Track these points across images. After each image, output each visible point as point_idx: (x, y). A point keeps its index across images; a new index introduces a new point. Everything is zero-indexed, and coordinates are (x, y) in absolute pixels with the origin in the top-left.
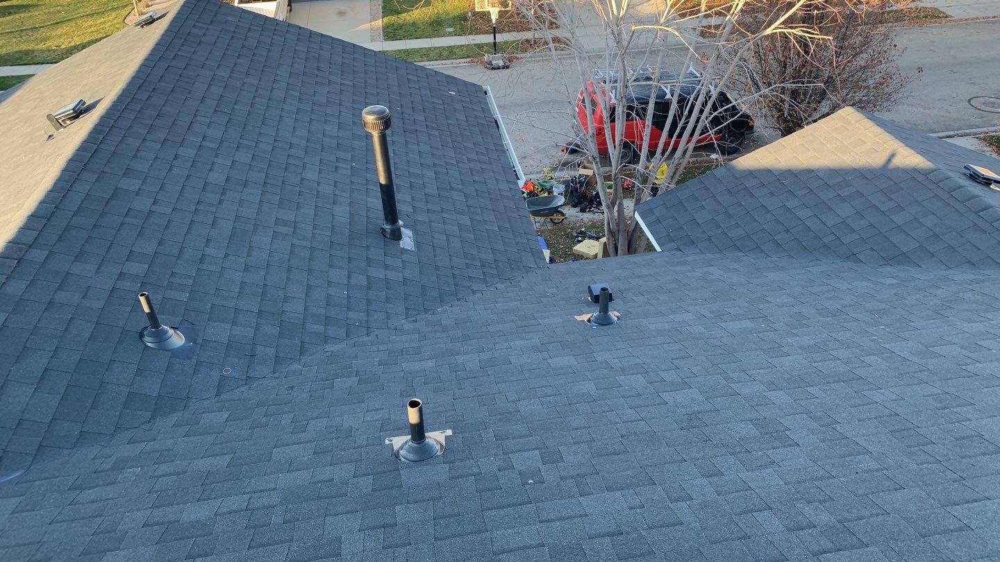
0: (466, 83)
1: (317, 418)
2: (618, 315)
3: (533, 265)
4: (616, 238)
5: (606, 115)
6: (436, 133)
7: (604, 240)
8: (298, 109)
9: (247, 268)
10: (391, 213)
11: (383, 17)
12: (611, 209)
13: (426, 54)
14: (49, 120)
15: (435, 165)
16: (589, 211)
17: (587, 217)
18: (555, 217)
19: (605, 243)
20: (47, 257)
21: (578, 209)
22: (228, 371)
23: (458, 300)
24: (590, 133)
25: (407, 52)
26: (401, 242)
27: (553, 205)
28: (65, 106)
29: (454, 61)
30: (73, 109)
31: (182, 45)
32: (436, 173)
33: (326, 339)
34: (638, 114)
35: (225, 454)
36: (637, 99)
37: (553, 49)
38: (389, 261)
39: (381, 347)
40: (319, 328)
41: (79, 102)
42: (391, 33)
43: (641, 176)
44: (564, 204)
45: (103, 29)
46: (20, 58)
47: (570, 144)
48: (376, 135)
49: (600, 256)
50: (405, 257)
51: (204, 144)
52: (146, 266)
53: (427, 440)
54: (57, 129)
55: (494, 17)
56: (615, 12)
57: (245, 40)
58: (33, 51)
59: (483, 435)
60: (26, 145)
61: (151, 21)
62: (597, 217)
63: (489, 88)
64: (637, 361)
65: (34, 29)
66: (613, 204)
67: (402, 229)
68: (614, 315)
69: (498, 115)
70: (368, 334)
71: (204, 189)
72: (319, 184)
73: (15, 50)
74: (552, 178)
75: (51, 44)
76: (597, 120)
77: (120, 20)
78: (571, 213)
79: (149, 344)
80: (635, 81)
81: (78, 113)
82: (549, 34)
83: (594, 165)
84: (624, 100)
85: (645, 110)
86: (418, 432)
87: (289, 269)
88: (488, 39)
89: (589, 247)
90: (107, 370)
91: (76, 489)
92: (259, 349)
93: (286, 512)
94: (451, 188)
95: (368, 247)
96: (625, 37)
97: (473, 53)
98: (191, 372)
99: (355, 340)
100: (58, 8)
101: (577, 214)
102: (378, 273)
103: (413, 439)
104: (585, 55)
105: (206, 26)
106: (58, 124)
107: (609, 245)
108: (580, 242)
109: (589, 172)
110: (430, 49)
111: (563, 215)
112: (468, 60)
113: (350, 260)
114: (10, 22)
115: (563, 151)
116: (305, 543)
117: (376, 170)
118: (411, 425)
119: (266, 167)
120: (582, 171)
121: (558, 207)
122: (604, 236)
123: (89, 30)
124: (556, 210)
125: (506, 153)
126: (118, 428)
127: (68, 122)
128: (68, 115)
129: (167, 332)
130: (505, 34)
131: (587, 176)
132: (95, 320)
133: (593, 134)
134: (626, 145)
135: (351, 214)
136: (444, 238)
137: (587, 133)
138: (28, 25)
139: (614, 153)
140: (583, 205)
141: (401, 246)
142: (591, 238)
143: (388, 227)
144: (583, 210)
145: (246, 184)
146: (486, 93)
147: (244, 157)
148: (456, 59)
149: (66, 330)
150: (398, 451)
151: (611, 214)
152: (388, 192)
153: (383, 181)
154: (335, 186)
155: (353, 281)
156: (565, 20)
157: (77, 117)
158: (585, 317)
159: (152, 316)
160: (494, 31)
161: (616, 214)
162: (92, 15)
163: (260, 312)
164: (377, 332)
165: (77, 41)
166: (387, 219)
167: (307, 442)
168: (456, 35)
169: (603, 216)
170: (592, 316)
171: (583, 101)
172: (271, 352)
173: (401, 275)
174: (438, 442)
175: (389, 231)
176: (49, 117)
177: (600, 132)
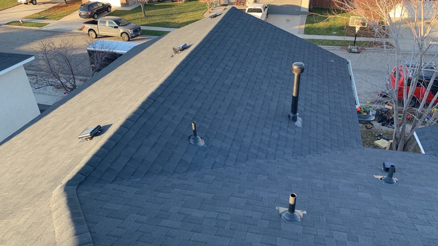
0: (339, 58)
1: (249, 189)
2: (397, 180)
3: (356, 146)
4: (398, 141)
5: (405, 82)
6: (321, 78)
7: (392, 141)
8: (264, 59)
9: (232, 121)
10: (294, 109)
11: (306, 24)
12: (399, 127)
13: (322, 42)
14: (173, 50)
15: (318, 91)
16: (386, 126)
17: (385, 128)
18: (368, 125)
19: (392, 143)
20: (164, 101)
21: (381, 124)
22: (217, 160)
23: (317, 154)
24: (396, 89)
25: (313, 40)
26: (296, 123)
27: (368, 119)
28: (179, 46)
29: (334, 47)
30: (182, 47)
31: (225, 27)
32: (318, 95)
33: (257, 157)
34: (424, 85)
35: (211, 193)
36: (425, 77)
37: (385, 48)
38: (289, 130)
39: (279, 166)
40: (255, 152)
41: (185, 45)
42: (307, 31)
43: (419, 114)
44: (374, 120)
45: (195, 17)
46: (165, 25)
47: (383, 92)
48: (296, 75)
49: (388, 149)
50: (296, 129)
51: (226, 68)
52: (196, 112)
53: (295, 213)
54: (175, 54)
55: (357, 30)
56: (422, 34)
57: (249, 28)
58: (169, 22)
59: (321, 218)
60: (164, 58)
61: (215, 16)
62: (390, 129)
63: (350, 61)
64: (404, 205)
65: (172, 14)
66: (400, 125)
67: (298, 117)
68: (395, 179)
69: (352, 74)
70: (274, 159)
71: (222, 86)
72: (266, 91)
73: (164, 21)
74: (370, 107)
75: (176, 21)
76: (400, 83)
77: (202, 14)
78: (377, 125)
79: (191, 142)
80: (425, 68)
81: (184, 48)
82: (384, 40)
83: (394, 105)
84: (417, 76)
85: (428, 83)
86: (292, 208)
87: (248, 124)
88: (353, 39)
89: (382, 143)
90: (175, 149)
91: (157, 191)
92: (231, 154)
93: (232, 225)
94: (323, 103)
95: (281, 122)
96: (425, 46)
97: (344, 44)
98: (204, 157)
99: (268, 160)
100: (181, 7)
101: (380, 126)
102: (283, 134)
103: (289, 210)
104: (401, 52)
105: (235, 20)
106: (176, 51)
107: (394, 144)
108: (379, 139)
109: (390, 108)
110: (324, 40)
111: (372, 125)
112: (341, 47)
113: (273, 126)
114: (164, 11)
115: (379, 95)
116: (237, 240)
117: (292, 90)
118: (290, 204)
119: (247, 81)
120: (386, 106)
121: (371, 121)
122: (392, 139)
123: (190, 17)
124: (369, 122)
125: (352, 92)
126: (174, 172)
127: (179, 52)
128: (180, 49)
129: (199, 139)
130: (361, 38)
131: (389, 109)
132: (175, 128)
133: (397, 90)
134: (414, 98)
135: (277, 107)
136: (316, 124)
137: (394, 89)
138: (170, 13)
139: (406, 100)
140: (383, 122)
141: (296, 124)
142: (384, 139)
143: (292, 115)
144: (383, 125)
145: (238, 87)
146: (348, 63)
147: (240, 76)
148: (335, 46)
149: (165, 130)
150: (281, 214)
151: (398, 130)
152: (295, 100)
153: (294, 95)
154: (273, 94)
155: (272, 135)
156: (394, 35)
157: (183, 50)
158: (379, 177)
159: (195, 131)
160: (356, 36)
161: (401, 130)
162: (192, 11)
163: (234, 139)
164: (278, 159)
165: (185, 21)
166: (292, 111)
167: (244, 198)
168: (337, 35)
169: (394, 129)
170: (383, 177)
171: (395, 73)
172: (235, 156)
173: (293, 137)
174: (300, 216)
175: (292, 117)
176: (174, 49)
177: (400, 90)
